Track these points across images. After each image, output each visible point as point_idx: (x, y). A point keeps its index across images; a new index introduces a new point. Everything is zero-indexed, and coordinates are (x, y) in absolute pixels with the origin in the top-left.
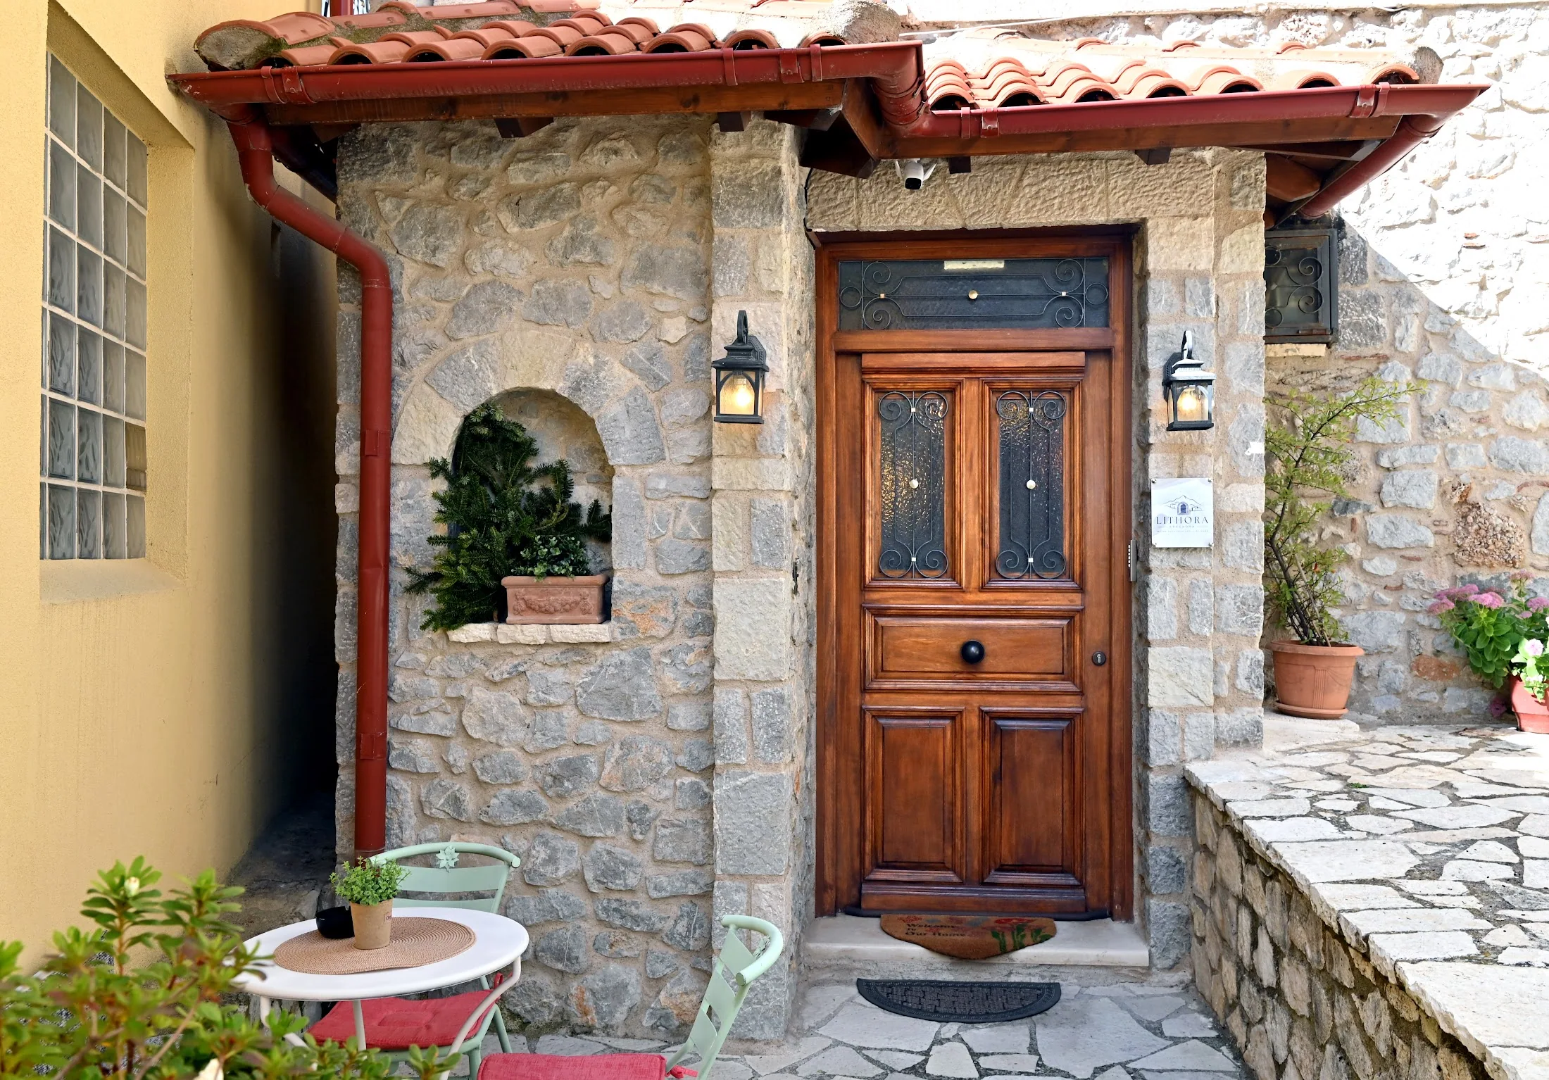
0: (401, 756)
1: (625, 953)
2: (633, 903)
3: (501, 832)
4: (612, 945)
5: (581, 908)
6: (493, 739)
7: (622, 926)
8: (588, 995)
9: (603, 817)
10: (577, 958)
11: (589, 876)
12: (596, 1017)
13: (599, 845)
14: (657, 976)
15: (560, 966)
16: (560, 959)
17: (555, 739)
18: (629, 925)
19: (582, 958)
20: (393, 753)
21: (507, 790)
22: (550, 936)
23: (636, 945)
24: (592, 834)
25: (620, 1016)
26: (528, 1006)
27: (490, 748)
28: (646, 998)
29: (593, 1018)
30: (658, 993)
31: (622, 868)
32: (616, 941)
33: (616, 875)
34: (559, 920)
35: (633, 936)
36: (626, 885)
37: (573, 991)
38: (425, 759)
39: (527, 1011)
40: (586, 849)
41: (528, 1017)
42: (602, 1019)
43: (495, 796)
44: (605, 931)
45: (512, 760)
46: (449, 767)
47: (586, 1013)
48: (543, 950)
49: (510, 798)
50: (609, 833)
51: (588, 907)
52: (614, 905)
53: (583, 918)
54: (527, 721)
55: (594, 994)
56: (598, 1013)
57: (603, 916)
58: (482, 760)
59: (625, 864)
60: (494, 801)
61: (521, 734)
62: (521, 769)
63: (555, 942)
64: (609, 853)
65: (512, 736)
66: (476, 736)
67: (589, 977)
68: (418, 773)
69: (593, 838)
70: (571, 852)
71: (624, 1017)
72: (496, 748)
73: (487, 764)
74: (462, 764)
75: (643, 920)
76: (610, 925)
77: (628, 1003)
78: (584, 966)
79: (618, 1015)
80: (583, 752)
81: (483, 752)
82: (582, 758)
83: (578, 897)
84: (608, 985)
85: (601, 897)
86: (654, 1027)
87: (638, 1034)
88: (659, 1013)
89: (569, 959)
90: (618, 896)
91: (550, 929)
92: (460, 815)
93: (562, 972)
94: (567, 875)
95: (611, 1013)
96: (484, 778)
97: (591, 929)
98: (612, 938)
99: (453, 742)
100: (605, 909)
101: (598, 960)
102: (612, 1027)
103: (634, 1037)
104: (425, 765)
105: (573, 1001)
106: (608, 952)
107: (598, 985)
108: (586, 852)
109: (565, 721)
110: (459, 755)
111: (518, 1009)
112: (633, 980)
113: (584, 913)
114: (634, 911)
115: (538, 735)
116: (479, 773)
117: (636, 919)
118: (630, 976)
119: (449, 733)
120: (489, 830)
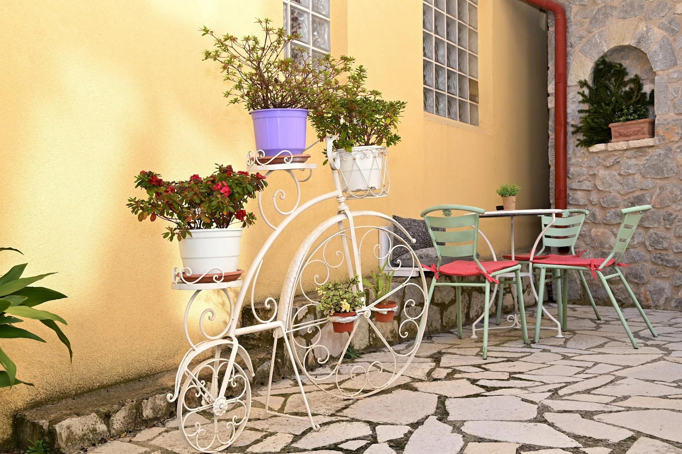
0: (573, 199)
1: (663, 276)
2: (666, 255)
3: (611, 227)
4: (658, 273)
5: (645, 257)
6: (607, 190)
7: (662, 265)
8: (648, 293)
9: (653, 220)
10: (643, 277)
11: (647, 244)
12: (652, 302)
13: (651, 231)
14: (677, 285)
15: (636, 281)
16: (636, 278)
17: (632, 188)
18: (665, 264)
19: (645, 278)
20: (570, 198)
21: (613, 210)
22: (632, 269)
23: (668, 272)
24: (648, 226)
25: (662, 301)
26: (624, 297)
27: (607, 194)
28: (673, 295)
29: (650, 303)
30: (678, 293)
31: (661, 240)
32: (660, 271)
33: (659, 243)
34: (635, 262)
35: (667, 268)
36: (663, 247)
37: (642, 291)
38: (582, 199)
39: (623, 299)
40: (647, 232)
41: (624, 301)
42: (654, 303)
43: (609, 213)
44: (655, 267)
45: (615, 197)
46: (591, 202)
47: (648, 300)
48: (629, 274)
49: (614, 213)
50: (656, 225)
51: (648, 257)
52: (658, 255)
53: (646, 261)
54: (621, 182)
55: (650, 292)
56: (652, 300)
57: (654, 260)
58: (603, 198)
59: (662, 238)
60: (608, 215)
61: (619, 187)
62: (618, 201)
63: (634, 271)
64: (656, 234)
65: (615, 188)
66: (601, 189)
67: (648, 285)
68: (579, 205)
69: (649, 228)
70: (640, 234)
71: (663, 302)
72: (609, 194)
73: (605, 200)
74: (595, 200)
75: (671, 261)
76: (656, 264)
77: (665, 296)
78: (646, 280)
79: (661, 301)
80: (643, 192)
81: (604, 195)
82: (643, 195)
83: (643, 252)
84: (656, 288)
85: (653, 252)
86: (676, 307)
87: (669, 309)
88: (679, 301)
89: (639, 278)
90: (660, 252)
91: (632, 266)
92: (595, 220)
93: (637, 284)
94: (638, 243)
95: (658, 300)
96: (604, 205)
97: (649, 266)
98: (658, 270)
99: (592, 193)
100: (655, 257)
101: (652, 279)
102: (658, 306)
103: (667, 310)
104: (582, 202)
105: (642, 295)
106: (656, 275)
107: (652, 289)
108: (646, 234)
109: (636, 180)
110: (594, 197)
111: (620, 298)
112: (667, 287)
113: (645, 259)
114: (667, 258)
115: (625, 187)
116: (602, 203)
117: (667, 261)
118: (666, 285)
119: (590, 189)
120: (607, 226)
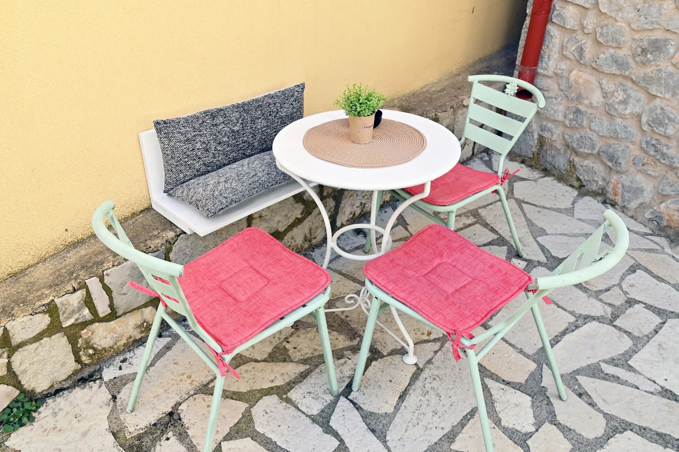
0: (559, 15)
1: (650, 172)
2: (666, 145)
3: (601, 76)
4: (643, 165)
5: (633, 137)
6: (613, 15)
7: (654, 156)
8: (620, 186)
9: (667, 85)
10: (620, 164)
11: (644, 119)
12: (620, 199)
13: (658, 102)
14: (664, 193)
15: (610, 164)
16: (611, 160)
17: (652, 23)
18: (658, 157)
19: (623, 165)
20: (555, 13)
21: (612, 51)
22: (610, 146)
23: (659, 170)
24: (655, 93)
25: (633, 205)
26: (586, 178)
27: (611, 21)
28: (653, 202)
29: (618, 199)
30: (661, 203)
31: (667, 121)
32: (648, 164)
33: (661, 124)
34: (617, 138)
35: (659, 164)
36: (665, 133)
37: (613, 181)
38: (571, 20)
39: (585, 180)
40: (650, 101)
41: (585, 183)
42: (623, 202)
43: (604, 53)
44: (643, 155)
45: (620, 31)
46: (583, 28)
47: (616, 195)
48: (603, 152)
49: (612, 56)
50: (667, 96)
51: (638, 137)
52: (654, 142)
53: (633, 143)
54: (639, 7)
55: (623, 187)
56: (622, 198)
57: (644, 146)
58: (602, 28)
59: (670, 119)
60: (602, 56)
61: (631, 15)
62: (623, 39)
63: (611, 150)
64: (662, 109)
65: (625, 15)
66: (603, 11)
67: (624, 177)
68: (565, 28)
69: (655, 96)
70: (639, 101)
71: (635, 206)
72: (613, 22)
73: (605, 31)
74: (590, 27)
75: (668, 157)
76: (646, 152)
77: (640, 200)
78: (623, 169)
79: (632, 204)
80: (669, 36)
81: (606, 22)
82: (666, 40)
83: (633, 129)
84: (633, 186)
85: (648, 134)
86: (650, 220)
87: (639, 219)
88: (657, 214)
89: (616, 163)
90: (658, 137)
91: (612, 142)
92: (581, 59)
93: (611, 168)
94: (631, 114)
95: (629, 201)
96: (600, 40)
97: (635, 151)
98: (645, 161)
99: (590, 13)
100: (647, 143)
101: (632, 169)
102: (627, 208)
103: (636, 220)
104: (571, 23)
105: (611, 186)
106: (640, 167)
107: (627, 183)
108: (648, 103)
109: (663, 11)
110: (591, 21)
111: (581, 177)
112: (649, 190)
113: (633, 140)
114: (665, 150)
115: (642, 18)
116: (598, 35)
117: (663, 155)
118: (648, 186)
119: (587, 5)
120: (596, 73)
